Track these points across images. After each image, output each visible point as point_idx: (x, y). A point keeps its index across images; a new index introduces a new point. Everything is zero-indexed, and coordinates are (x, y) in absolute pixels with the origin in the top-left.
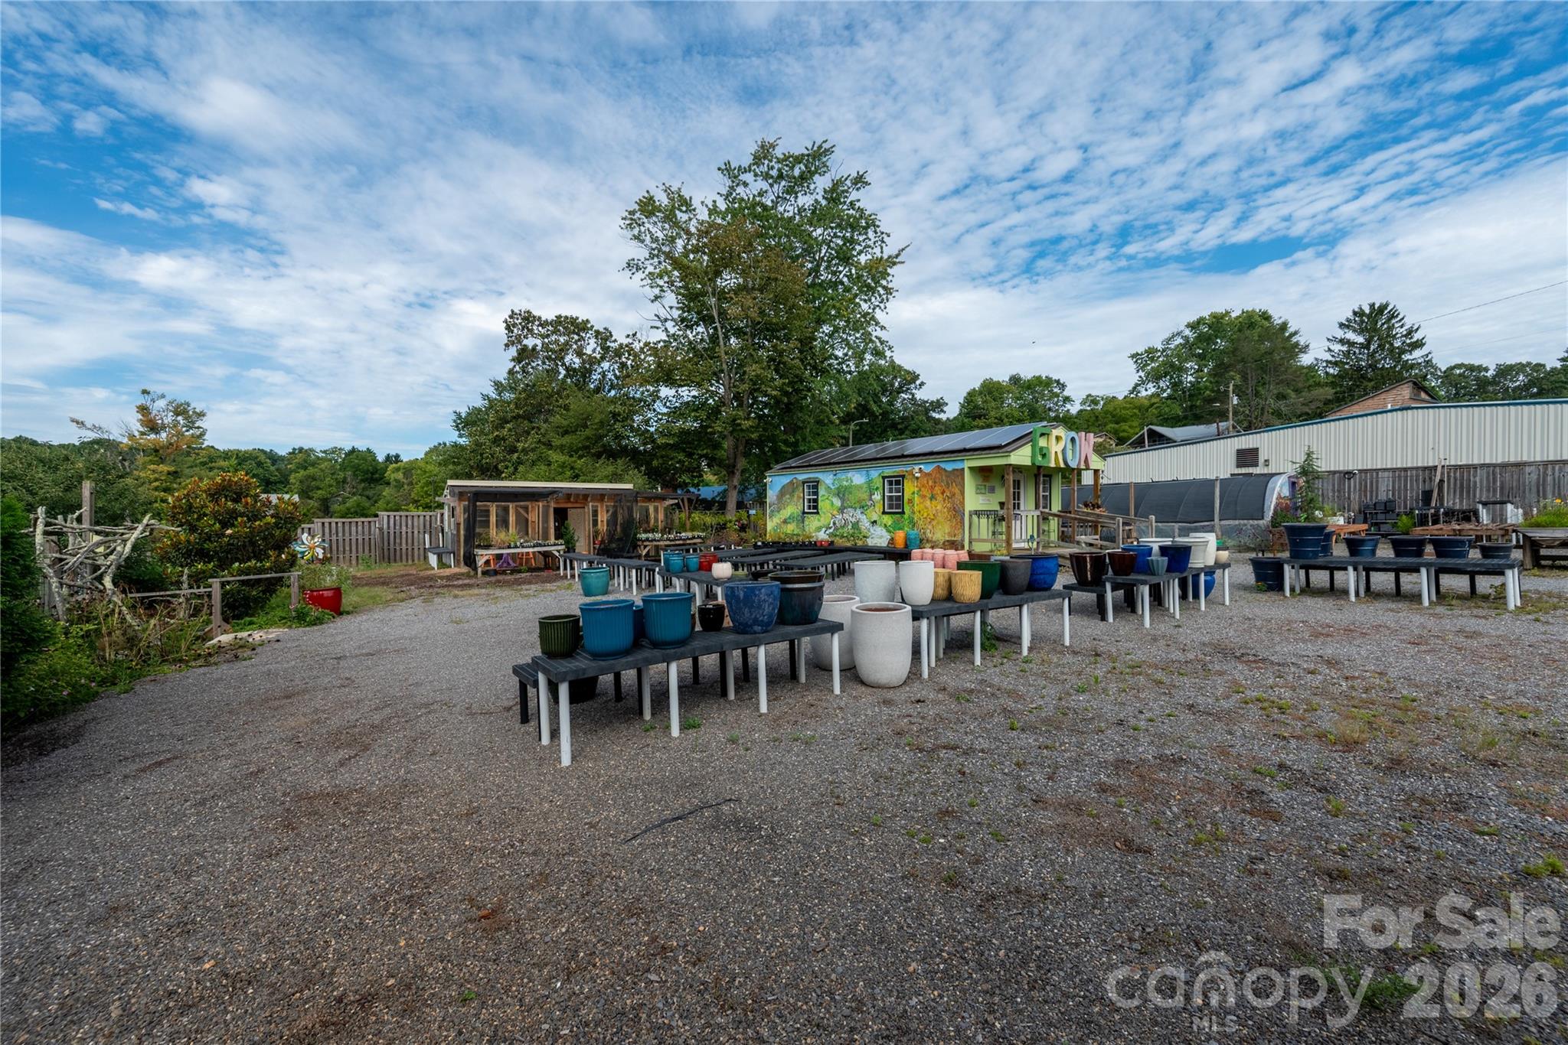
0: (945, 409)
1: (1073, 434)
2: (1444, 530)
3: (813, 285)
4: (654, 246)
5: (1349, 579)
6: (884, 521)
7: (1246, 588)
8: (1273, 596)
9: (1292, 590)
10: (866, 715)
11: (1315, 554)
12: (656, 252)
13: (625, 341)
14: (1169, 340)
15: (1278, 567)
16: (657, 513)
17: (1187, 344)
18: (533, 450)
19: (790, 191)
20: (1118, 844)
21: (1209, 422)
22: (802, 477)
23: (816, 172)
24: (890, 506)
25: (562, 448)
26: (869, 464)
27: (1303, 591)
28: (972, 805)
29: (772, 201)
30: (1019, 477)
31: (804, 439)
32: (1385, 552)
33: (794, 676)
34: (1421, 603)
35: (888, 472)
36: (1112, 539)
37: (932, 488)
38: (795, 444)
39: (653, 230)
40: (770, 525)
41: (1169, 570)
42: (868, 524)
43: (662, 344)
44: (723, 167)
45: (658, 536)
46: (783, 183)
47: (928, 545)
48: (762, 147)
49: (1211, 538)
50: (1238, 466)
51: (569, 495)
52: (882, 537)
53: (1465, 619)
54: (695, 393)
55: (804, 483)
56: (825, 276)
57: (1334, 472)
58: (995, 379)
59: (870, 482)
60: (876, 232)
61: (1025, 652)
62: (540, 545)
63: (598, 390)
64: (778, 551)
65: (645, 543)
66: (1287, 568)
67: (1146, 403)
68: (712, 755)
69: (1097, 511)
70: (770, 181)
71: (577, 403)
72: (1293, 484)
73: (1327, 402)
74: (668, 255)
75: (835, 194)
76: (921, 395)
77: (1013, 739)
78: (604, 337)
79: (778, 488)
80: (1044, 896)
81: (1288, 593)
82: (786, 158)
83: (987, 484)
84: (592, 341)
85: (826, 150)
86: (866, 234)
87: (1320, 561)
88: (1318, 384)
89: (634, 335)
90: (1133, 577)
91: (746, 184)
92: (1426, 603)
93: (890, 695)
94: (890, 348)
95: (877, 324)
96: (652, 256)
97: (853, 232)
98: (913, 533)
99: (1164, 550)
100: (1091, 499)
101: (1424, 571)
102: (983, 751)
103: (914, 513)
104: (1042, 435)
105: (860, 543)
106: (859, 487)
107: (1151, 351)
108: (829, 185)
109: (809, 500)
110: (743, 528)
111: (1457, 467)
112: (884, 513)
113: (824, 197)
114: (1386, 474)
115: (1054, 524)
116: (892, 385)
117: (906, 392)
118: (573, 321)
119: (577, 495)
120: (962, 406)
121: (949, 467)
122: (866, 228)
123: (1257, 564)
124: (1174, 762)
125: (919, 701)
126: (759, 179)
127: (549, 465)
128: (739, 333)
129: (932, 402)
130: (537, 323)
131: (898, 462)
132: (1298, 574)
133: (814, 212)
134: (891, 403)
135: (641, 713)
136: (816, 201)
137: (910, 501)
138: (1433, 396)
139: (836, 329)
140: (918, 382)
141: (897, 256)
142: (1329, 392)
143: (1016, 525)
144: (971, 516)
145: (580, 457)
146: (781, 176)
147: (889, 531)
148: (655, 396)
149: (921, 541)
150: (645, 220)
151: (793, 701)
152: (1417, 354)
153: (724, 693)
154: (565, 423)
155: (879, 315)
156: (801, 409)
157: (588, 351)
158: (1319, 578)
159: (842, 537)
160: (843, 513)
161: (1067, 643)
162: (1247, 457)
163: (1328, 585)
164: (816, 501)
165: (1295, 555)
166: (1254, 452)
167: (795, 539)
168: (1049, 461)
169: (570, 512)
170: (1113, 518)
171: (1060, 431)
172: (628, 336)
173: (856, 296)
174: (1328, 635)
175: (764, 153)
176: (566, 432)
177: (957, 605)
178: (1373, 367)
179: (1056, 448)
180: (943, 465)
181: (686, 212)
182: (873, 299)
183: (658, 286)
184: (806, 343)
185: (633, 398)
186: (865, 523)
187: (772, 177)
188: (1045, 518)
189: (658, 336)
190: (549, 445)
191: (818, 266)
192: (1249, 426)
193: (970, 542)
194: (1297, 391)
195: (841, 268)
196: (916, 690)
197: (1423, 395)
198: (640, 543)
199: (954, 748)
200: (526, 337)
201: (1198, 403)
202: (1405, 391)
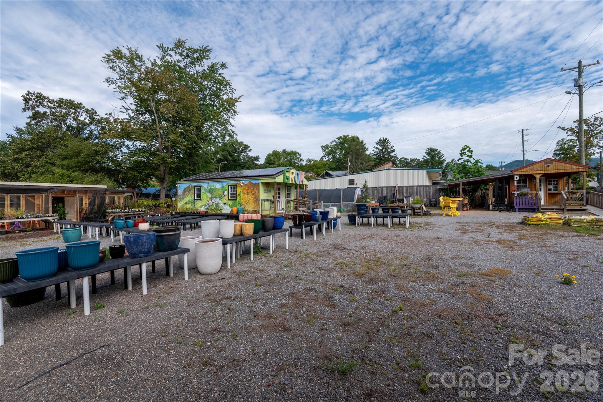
0: (259, 160)
1: (298, 172)
2: (394, 205)
3: (203, 104)
4: (122, 74)
5: (372, 220)
6: (229, 203)
7: (346, 224)
8: (353, 227)
9: (358, 224)
10: (196, 288)
11: (364, 213)
12: (123, 77)
13: (105, 117)
14: (332, 143)
15: (354, 217)
16: (119, 200)
17: (337, 145)
18: (42, 166)
19: (192, 63)
20: (280, 329)
21: (343, 170)
22: (194, 184)
23: (204, 58)
24: (231, 197)
25: (62, 166)
26: (223, 180)
27: (361, 225)
28: (228, 324)
29: (184, 66)
30: (279, 186)
31: (199, 169)
32: (380, 212)
33: (168, 274)
34: (388, 227)
35: (230, 183)
36: (309, 209)
37: (248, 190)
38: (194, 170)
39: (121, 66)
40: (179, 205)
41: (322, 219)
42: (222, 204)
43: (126, 120)
44: (160, 46)
45: (118, 210)
46: (189, 59)
47: (246, 212)
48: (179, 41)
49: (335, 208)
50: (349, 185)
51: (63, 190)
52: (228, 209)
53: (397, 231)
54: (142, 145)
55: (195, 187)
56: (208, 102)
57: (373, 187)
58: (277, 151)
59: (223, 187)
60: (230, 88)
61: (271, 253)
62: (41, 217)
63: (87, 138)
64: (182, 216)
65: (110, 214)
66: (356, 217)
67: (326, 163)
68: (106, 322)
69: (306, 199)
70: (183, 57)
71: (73, 144)
72: (362, 191)
73: (373, 166)
74: (129, 79)
75: (213, 68)
76: (250, 154)
77: (255, 290)
78: (91, 113)
79: (183, 189)
80: (244, 360)
81: (357, 226)
82: (190, 49)
83: (268, 189)
84: (84, 114)
85: (208, 50)
86: (226, 87)
87: (365, 215)
88: (371, 161)
89: (110, 114)
90: (311, 222)
91: (171, 56)
92: (389, 227)
93: (211, 277)
94: (236, 134)
95: (231, 124)
96: (120, 78)
97: (220, 86)
98: (240, 208)
99: (321, 213)
100: (303, 195)
101: (389, 217)
102: (241, 298)
103: (240, 200)
104: (287, 171)
105: (219, 212)
106: (219, 189)
107: (326, 146)
108: (210, 64)
109: (197, 194)
110: (168, 206)
111: (400, 187)
112: (229, 200)
113: (208, 69)
114: (385, 188)
115: (292, 204)
116: (239, 149)
117: (244, 152)
118: (71, 102)
119: (70, 191)
120: (266, 159)
121: (254, 182)
122: (226, 85)
123: (349, 216)
124: (310, 290)
125: (223, 279)
126: (178, 55)
127: (53, 174)
128: (166, 120)
129: (254, 157)
130: (46, 100)
131: (234, 179)
132: (360, 219)
133: (203, 74)
134: (238, 156)
135: (69, 304)
136: (204, 70)
137: (239, 195)
138: (397, 167)
139: (213, 124)
140: (249, 149)
141: (238, 99)
142: (373, 163)
143: (278, 204)
144: (262, 201)
145: (74, 171)
146: (188, 56)
147: (231, 207)
148: (122, 144)
149: (243, 211)
150: (116, 60)
151: (162, 286)
152: (393, 153)
153: (126, 287)
154: (65, 153)
155: (231, 120)
156: (197, 156)
157: (82, 118)
158: (365, 220)
159: (211, 210)
160: (212, 200)
161: (287, 248)
162: (351, 182)
163: (367, 222)
164: (200, 195)
165: (359, 213)
166: (353, 180)
167: (191, 211)
168: (289, 181)
169: (65, 199)
170: (310, 202)
171: (293, 171)
172: (107, 114)
173: (221, 112)
174: (364, 239)
175: (179, 44)
176: (66, 158)
177: (243, 237)
178: (383, 156)
179: (292, 176)
180: (252, 181)
181: (139, 61)
182: (229, 114)
183: (124, 93)
184: (199, 128)
185: (109, 144)
186: (221, 204)
187: (184, 55)
188: (289, 202)
189: (123, 116)
190: (54, 165)
191: (206, 97)
192: (353, 172)
193: (262, 211)
194: (366, 162)
195: (215, 100)
196: (224, 274)
197: (395, 166)
198: (108, 214)
199: (229, 298)
200: (38, 107)
201: (340, 164)
202: (390, 164)
